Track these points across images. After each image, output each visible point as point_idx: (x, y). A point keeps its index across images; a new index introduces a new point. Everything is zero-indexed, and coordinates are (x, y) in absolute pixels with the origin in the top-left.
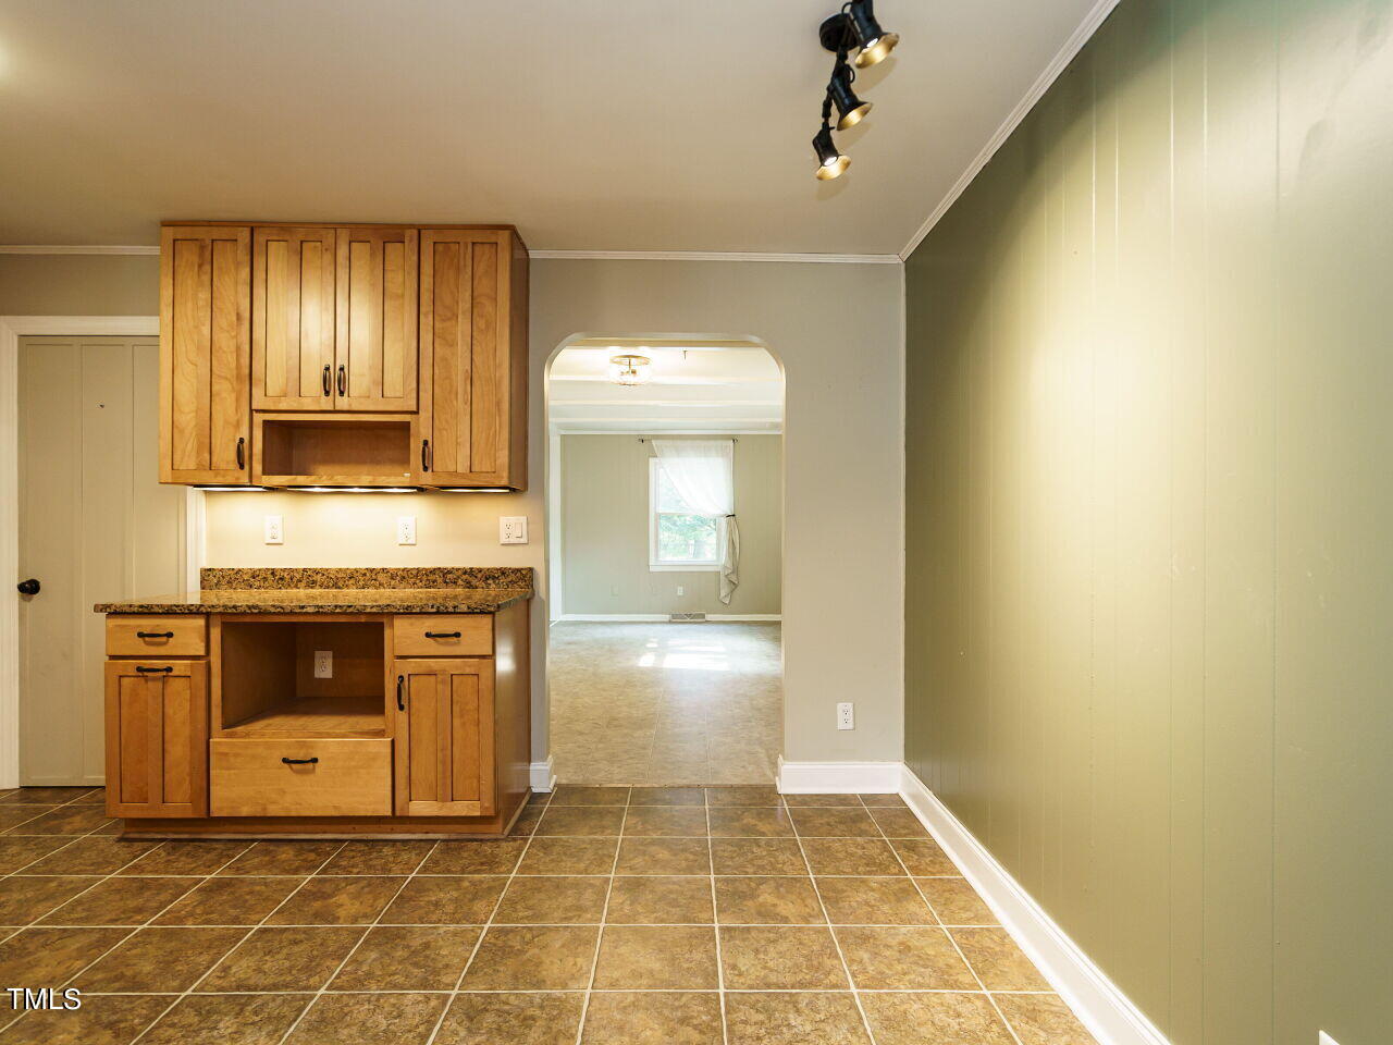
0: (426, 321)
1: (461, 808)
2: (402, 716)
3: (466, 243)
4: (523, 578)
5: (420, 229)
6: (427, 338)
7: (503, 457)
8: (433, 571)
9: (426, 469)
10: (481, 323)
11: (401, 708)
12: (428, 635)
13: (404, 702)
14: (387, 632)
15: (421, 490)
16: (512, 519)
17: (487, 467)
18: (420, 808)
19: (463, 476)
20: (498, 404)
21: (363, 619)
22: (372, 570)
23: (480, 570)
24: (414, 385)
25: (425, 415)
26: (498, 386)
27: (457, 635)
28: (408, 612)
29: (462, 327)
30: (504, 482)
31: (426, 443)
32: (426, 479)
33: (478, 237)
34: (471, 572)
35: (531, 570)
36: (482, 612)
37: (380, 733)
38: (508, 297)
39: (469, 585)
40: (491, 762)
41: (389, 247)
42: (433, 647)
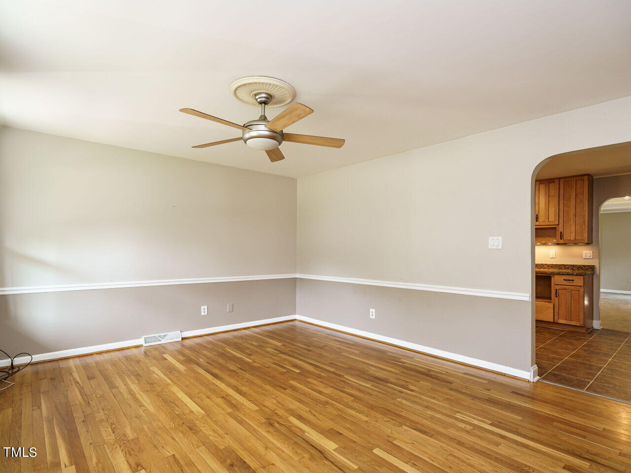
0: (562, 202)
1: (573, 323)
2: (557, 299)
3: (573, 181)
4: (591, 268)
5: (559, 179)
6: (562, 206)
7: (586, 235)
8: (561, 265)
9: (561, 239)
10: (578, 201)
11: (556, 297)
12: (564, 280)
13: (557, 295)
14: (552, 279)
15: (558, 244)
16: (588, 252)
17: (580, 238)
18: (561, 321)
19: (573, 240)
20: (584, 222)
21: (546, 275)
22: (542, 264)
23: (576, 265)
24: (558, 218)
25: (561, 225)
26: (584, 217)
27: (573, 280)
28: (559, 274)
29: (573, 202)
30: (586, 242)
31: (561, 232)
32: (562, 241)
33: (578, 178)
34: (573, 266)
35: (594, 266)
36: (581, 275)
37: (551, 302)
38: (587, 193)
39: (572, 269)
40: (583, 313)
41: (550, 184)
42: (565, 283)
